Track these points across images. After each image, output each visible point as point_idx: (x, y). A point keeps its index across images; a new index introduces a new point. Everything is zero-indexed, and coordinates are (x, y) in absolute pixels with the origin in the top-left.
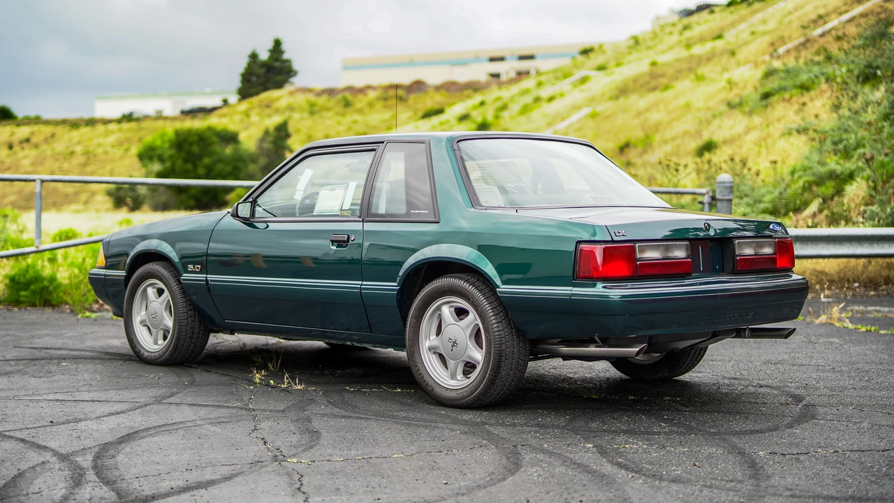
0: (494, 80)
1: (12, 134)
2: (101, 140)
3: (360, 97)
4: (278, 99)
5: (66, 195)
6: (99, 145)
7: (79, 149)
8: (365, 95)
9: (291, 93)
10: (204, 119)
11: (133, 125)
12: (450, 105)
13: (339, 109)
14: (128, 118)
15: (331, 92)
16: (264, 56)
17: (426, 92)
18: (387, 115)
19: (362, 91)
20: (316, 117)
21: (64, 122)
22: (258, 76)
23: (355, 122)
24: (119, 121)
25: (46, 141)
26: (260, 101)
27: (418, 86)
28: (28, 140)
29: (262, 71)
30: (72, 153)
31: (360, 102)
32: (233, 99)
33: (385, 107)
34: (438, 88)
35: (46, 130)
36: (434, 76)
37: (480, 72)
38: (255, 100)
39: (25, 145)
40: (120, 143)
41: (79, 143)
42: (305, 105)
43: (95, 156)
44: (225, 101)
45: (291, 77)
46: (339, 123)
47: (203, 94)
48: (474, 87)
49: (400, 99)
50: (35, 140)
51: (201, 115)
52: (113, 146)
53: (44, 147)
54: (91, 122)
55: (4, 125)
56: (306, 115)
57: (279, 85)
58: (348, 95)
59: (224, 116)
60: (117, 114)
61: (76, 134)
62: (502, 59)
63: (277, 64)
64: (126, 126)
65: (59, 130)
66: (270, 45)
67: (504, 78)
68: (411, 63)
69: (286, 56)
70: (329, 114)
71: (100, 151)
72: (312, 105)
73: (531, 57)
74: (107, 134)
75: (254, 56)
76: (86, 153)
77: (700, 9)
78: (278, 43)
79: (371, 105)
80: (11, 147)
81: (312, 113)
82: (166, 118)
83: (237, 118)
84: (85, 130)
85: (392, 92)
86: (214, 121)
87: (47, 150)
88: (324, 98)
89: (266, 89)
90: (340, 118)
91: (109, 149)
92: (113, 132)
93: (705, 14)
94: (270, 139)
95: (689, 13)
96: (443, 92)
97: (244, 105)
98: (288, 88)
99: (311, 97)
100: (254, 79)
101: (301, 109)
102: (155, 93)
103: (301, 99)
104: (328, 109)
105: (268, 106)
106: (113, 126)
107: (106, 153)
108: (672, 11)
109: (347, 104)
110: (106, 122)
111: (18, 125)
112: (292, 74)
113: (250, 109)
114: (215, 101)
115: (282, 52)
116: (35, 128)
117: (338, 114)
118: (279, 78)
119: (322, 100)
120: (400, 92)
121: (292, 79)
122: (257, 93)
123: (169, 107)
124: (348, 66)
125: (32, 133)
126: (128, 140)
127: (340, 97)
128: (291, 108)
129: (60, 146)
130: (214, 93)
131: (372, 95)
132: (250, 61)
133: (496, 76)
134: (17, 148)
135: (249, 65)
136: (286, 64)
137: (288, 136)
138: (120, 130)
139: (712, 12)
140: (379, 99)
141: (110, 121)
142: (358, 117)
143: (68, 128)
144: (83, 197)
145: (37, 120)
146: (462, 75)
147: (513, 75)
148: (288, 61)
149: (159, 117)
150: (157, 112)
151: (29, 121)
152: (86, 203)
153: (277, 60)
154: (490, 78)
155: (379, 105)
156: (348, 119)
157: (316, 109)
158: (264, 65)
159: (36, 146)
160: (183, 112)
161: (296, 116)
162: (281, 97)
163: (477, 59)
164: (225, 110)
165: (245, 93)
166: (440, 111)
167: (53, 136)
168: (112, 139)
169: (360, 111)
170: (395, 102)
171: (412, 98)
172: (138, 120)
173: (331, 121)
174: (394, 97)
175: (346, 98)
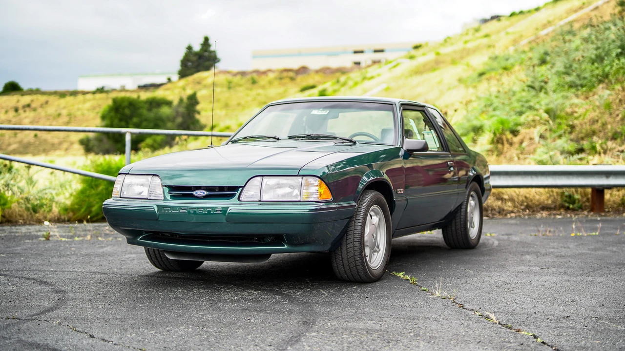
0: (357, 66)
1: (18, 101)
2: (80, 106)
3: (263, 77)
4: (206, 78)
5: (53, 145)
6: (79, 109)
7: (64, 112)
8: (267, 75)
9: (215, 74)
10: (154, 91)
11: (103, 95)
12: (324, 83)
13: (249, 85)
14: (101, 90)
15: (243, 74)
17: (309, 74)
18: (281, 90)
19: (264, 73)
20: (232, 91)
21: (55, 93)
22: (192, 62)
23: (258, 95)
24: (94, 93)
25: (42, 106)
26: (194, 79)
27: (303, 70)
28: (29, 106)
29: (194, 58)
30: (59, 115)
31: (263, 80)
32: (175, 77)
33: (280, 84)
34: (317, 72)
35: (42, 99)
36: (314, 64)
37: (347, 61)
38: (190, 79)
39: (27, 109)
40: (93, 108)
41: (64, 108)
42: (225, 83)
43: (75, 117)
44: (169, 80)
45: (215, 63)
46: (248, 95)
47: (154, 74)
48: (342, 71)
49: (292, 79)
50: (33, 105)
51: (152, 89)
52: (88, 110)
53: (40, 110)
54: (74, 93)
55: (13, 95)
56: (225, 89)
57: (207, 68)
58: (255, 76)
59: (168, 89)
60: (93, 88)
61: (63, 102)
62: (362, 52)
63: (206, 54)
64: (98, 96)
65: (52, 99)
66: (202, 41)
67: (363, 65)
68: (299, 54)
69: (212, 49)
70: (241, 89)
71: (79, 113)
72: (230, 82)
73: (382, 51)
74: (84, 102)
75: (190, 48)
76: (69, 115)
77: (493, 18)
78: (206, 39)
79: (270, 83)
80: (16, 110)
81: (229, 88)
82: (127, 91)
83: (176, 91)
84: (69, 99)
85: (285, 74)
86: (159, 94)
87: (42, 112)
88: (238, 78)
89: (198, 71)
90: (248, 92)
91: (86, 112)
92: (89, 100)
93: (494, 22)
94: (184, 105)
95: (485, 21)
96: (321, 74)
97: (183, 82)
98: (212, 72)
99: (230, 77)
100: (189, 64)
101: (222, 86)
102: (120, 74)
103: (221, 78)
104: (240, 85)
105: (199, 83)
106: (89, 96)
107: (83, 115)
109: (254, 82)
110: (84, 93)
111: (23, 95)
112: (216, 61)
113: (187, 85)
114: (162, 79)
115: (209, 46)
116: (34, 97)
117: (247, 89)
118: (207, 63)
119: (237, 79)
120: (291, 74)
121: (217, 65)
122: (192, 74)
123: (131, 84)
124: (255, 56)
125: (32, 101)
126: (99, 106)
127: (249, 77)
128: (215, 84)
129: (51, 110)
130: (162, 74)
131: (271, 76)
132: (187, 51)
133: (358, 64)
134: (21, 111)
135: (186, 54)
136: (213, 54)
137: (197, 103)
138: (94, 99)
139: (499, 20)
140: (276, 78)
141: (88, 93)
142: (261, 91)
143: (58, 97)
144: (65, 146)
145: (37, 92)
146: (334, 63)
147: (370, 62)
148: (214, 52)
149: (123, 90)
150: (121, 87)
151: (31, 92)
152: (67, 149)
153: (206, 51)
154: (353, 65)
155: (276, 83)
156: (254, 92)
157: (232, 85)
158: (196, 54)
159: (35, 110)
160: (139, 87)
161: (218, 90)
162: (206, 76)
163: (345, 52)
164: (169, 85)
165: (183, 74)
166: (313, 87)
167: (47, 102)
168: (88, 105)
169: (263, 87)
170: (287, 80)
171: (299, 78)
172: (107, 92)
173: (242, 94)
174: (287, 77)
175: (253, 78)
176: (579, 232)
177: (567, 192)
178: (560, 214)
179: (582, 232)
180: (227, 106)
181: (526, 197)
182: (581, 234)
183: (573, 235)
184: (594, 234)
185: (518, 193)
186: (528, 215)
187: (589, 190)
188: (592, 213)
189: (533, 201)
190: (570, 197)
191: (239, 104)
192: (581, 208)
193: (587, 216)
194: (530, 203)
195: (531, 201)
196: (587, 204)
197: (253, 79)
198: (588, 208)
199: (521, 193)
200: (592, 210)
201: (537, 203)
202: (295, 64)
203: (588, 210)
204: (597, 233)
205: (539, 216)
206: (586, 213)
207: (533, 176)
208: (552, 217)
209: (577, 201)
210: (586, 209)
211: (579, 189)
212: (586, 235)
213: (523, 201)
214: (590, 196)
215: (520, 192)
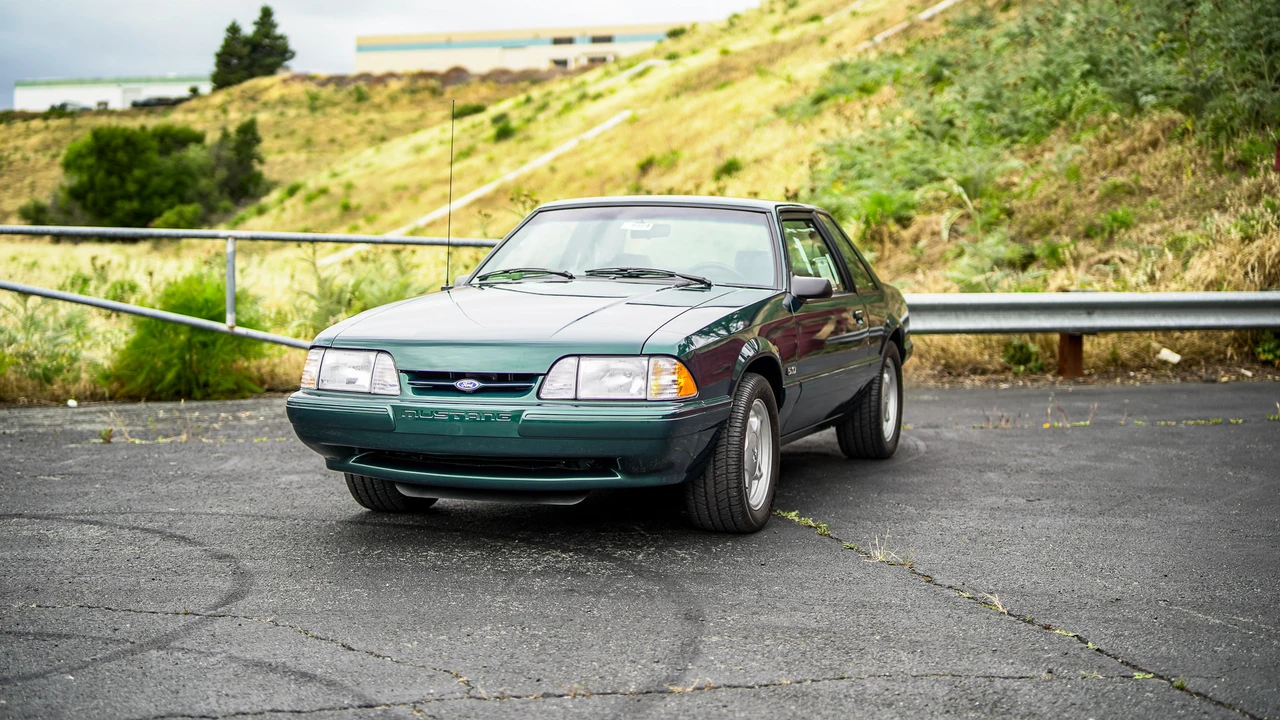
0: (559, 68)
2: (20, 142)
3: (380, 88)
4: (266, 89)
6: (17, 149)
8: (386, 86)
9: (285, 81)
10: (165, 115)
11: (65, 122)
12: (499, 100)
13: (350, 103)
14: (59, 111)
15: (339, 81)
16: (248, 30)
17: (468, 84)
18: (414, 113)
19: (382, 80)
20: (318, 114)
22: (240, 58)
23: (371, 122)
24: (45, 116)
26: (243, 92)
27: (457, 75)
29: (246, 50)
31: (379, 95)
32: (206, 88)
33: (412, 102)
34: (484, 78)
36: (480, 62)
37: (539, 58)
38: (236, 90)
40: (45, 147)
42: (304, 98)
43: (10, 163)
44: (194, 91)
45: (286, 60)
46: (349, 123)
47: (165, 81)
48: (533, 78)
49: (435, 92)
51: (161, 109)
52: (36, 151)
54: (7, 117)
56: (305, 111)
57: (270, 71)
58: (362, 84)
59: (193, 111)
60: (43, 106)
62: (569, 41)
63: (267, 41)
64: (54, 123)
66: (257, 15)
67: (572, 66)
68: (449, 44)
69: (279, 31)
70: (337, 111)
71: (17, 156)
72: (314, 98)
73: (608, 39)
74: (28, 133)
75: (234, 30)
78: (267, 13)
79: (393, 99)
81: (313, 109)
82: (112, 113)
83: (210, 114)
85: (421, 83)
86: (177, 118)
88: (331, 88)
89: (252, 76)
90: (350, 117)
91: (31, 155)
92: (36, 132)
94: (230, 144)
96: (491, 83)
97: (220, 97)
98: (281, 75)
99: (313, 88)
100: (234, 61)
101: (298, 104)
102: (97, 81)
103: (298, 90)
104: (335, 104)
105: (253, 99)
106: (36, 124)
107: (26, 160)
109: (361, 98)
110: (27, 117)
112: (288, 55)
113: (228, 102)
114: (182, 91)
115: (274, 26)
117: (348, 111)
118: (270, 60)
119: (327, 92)
120: (433, 83)
121: (287, 63)
122: (240, 81)
123: (118, 100)
124: (363, 47)
126: (57, 142)
127: (351, 87)
128: (284, 102)
130: (179, 80)
131: (395, 85)
132: (229, 36)
133: (562, 63)
135: (226, 40)
136: (279, 42)
137: (256, 141)
138: (47, 128)
140: (403, 91)
141: (34, 116)
142: (374, 115)
146: (516, 62)
147: (584, 62)
148: (281, 37)
149: (103, 110)
150: (100, 104)
153: (267, 35)
154: (553, 66)
155: (405, 99)
156: (362, 118)
157: (318, 103)
158: (247, 41)
160: (135, 105)
161: (292, 112)
162: (270, 86)
163: (536, 40)
164: (194, 103)
165: (221, 81)
166: (478, 109)
168: (35, 140)
169: (379, 107)
170: (425, 95)
171: (449, 91)
172: (72, 114)
173: (337, 122)
174: (425, 88)
175: (359, 90)
176: (1058, 421)
177: (1016, 340)
178: (1006, 381)
179: (1062, 421)
180: (308, 143)
181: (943, 350)
182: (1061, 425)
183: (1047, 426)
184: (1082, 423)
185: (928, 342)
186: (950, 382)
187: (1056, 337)
188: (1061, 378)
189: (957, 357)
190: (1022, 347)
191: (332, 141)
192: (1043, 369)
193: (1053, 383)
194: (952, 361)
195: (953, 355)
196: (1052, 361)
197: (358, 90)
198: (1054, 369)
199: (935, 342)
200: (1060, 372)
201: (964, 360)
202: (440, 62)
203: (1053, 372)
204: (1088, 423)
205: (968, 383)
206: (1049, 377)
207: (959, 313)
208: (993, 386)
209: (1034, 358)
210: (1049, 371)
211: (1039, 336)
212: (1069, 426)
213: (938, 358)
214: (1056, 349)
215: (931, 341)
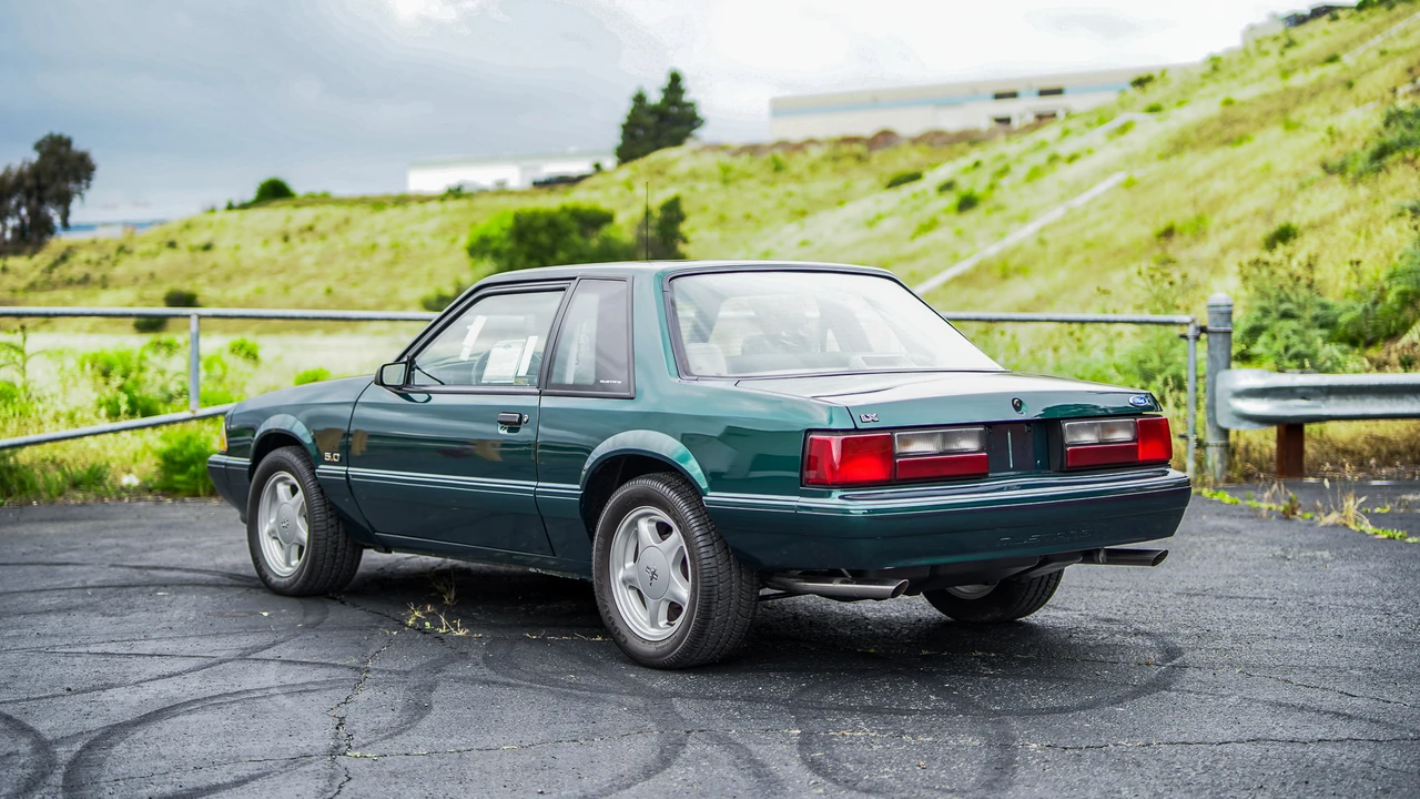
0: (1001, 127)
1: (289, 220)
2: (416, 227)
3: (798, 156)
4: (674, 162)
6: (413, 234)
7: (384, 241)
8: (805, 152)
9: (695, 153)
10: (567, 193)
11: (462, 203)
12: (932, 166)
13: (768, 175)
14: (456, 193)
15: (754, 150)
17: (896, 148)
18: (837, 183)
19: (799, 147)
20: (732, 187)
21: (363, 201)
22: (646, 128)
23: (790, 195)
24: (442, 198)
25: (337, 229)
26: (649, 165)
27: (885, 138)
28: (311, 229)
29: (650, 120)
30: (374, 247)
31: (798, 163)
32: (609, 162)
33: (834, 171)
34: (915, 141)
35: (338, 213)
36: (909, 123)
37: (980, 116)
38: (641, 164)
39: (307, 235)
40: (443, 231)
41: (384, 231)
42: (716, 171)
43: (408, 250)
44: (598, 167)
45: (694, 128)
46: (766, 196)
47: (565, 156)
48: (970, 138)
49: (861, 159)
50: (320, 227)
51: (561, 187)
52: (434, 236)
53: (333, 238)
54: (402, 200)
55: (277, 207)
56: (717, 185)
57: (677, 141)
58: (779, 154)
59: (596, 188)
60: (439, 188)
61: (380, 219)
62: (1013, 95)
63: (675, 110)
64: (452, 204)
65: (358, 212)
66: (664, 81)
67: (1016, 124)
69: (686, 98)
70: (751, 183)
71: (414, 242)
72: (726, 170)
73: (1058, 92)
74: (425, 217)
75: (640, 98)
76: (395, 246)
77: (1317, 13)
78: (675, 79)
79: (813, 168)
80: (286, 239)
81: (726, 182)
82: (511, 193)
83: (615, 191)
84: (393, 213)
85: (845, 149)
86: (580, 198)
87: (338, 242)
88: (745, 158)
89: (658, 147)
90: (767, 189)
91: (428, 240)
92: (433, 215)
93: (1323, 22)
94: (653, 223)
95: (1299, 20)
96: (923, 147)
97: (625, 172)
98: (689, 145)
99: (725, 158)
100: (640, 132)
101: (710, 177)
102: (494, 158)
103: (710, 161)
104: (749, 176)
105: (660, 173)
106: (434, 206)
107: (423, 246)
108: (1274, 16)
109: (778, 168)
110: (423, 199)
111: (297, 206)
112: (696, 123)
113: (634, 177)
114: (583, 167)
115: (681, 92)
116: (321, 210)
117: (765, 182)
118: (676, 130)
119: (741, 163)
120: (858, 148)
121: (696, 132)
122: (645, 154)
123: (515, 177)
124: (780, 109)
125: (318, 218)
127: (767, 156)
128: (694, 175)
129: (356, 236)
130: (581, 155)
131: (815, 153)
132: (635, 106)
133: (1005, 121)
134: (294, 240)
135: (633, 111)
136: (687, 110)
137: (681, 218)
138: (444, 212)
139: (1335, 18)
140: (825, 159)
141: (429, 199)
142: (793, 187)
143: (368, 209)
145: (324, 199)
146: (951, 122)
147: (1030, 118)
148: (691, 105)
149: (501, 190)
150: (498, 184)
151: (314, 200)
153: (674, 103)
154: (994, 124)
155: (827, 168)
156: (780, 190)
157: (731, 176)
158: (655, 110)
159: (323, 237)
160: (535, 184)
161: (702, 186)
162: (679, 158)
163: (975, 96)
164: (597, 180)
165: (626, 154)
166: (915, 177)
167: (347, 221)
168: (432, 225)
169: (798, 178)
170: (850, 162)
171: (877, 156)
172: (469, 196)
173: (754, 194)
174: (848, 155)
175: (775, 158)
180: (722, 220)
191: (748, 217)
197: (775, 160)
202: (866, 125)
